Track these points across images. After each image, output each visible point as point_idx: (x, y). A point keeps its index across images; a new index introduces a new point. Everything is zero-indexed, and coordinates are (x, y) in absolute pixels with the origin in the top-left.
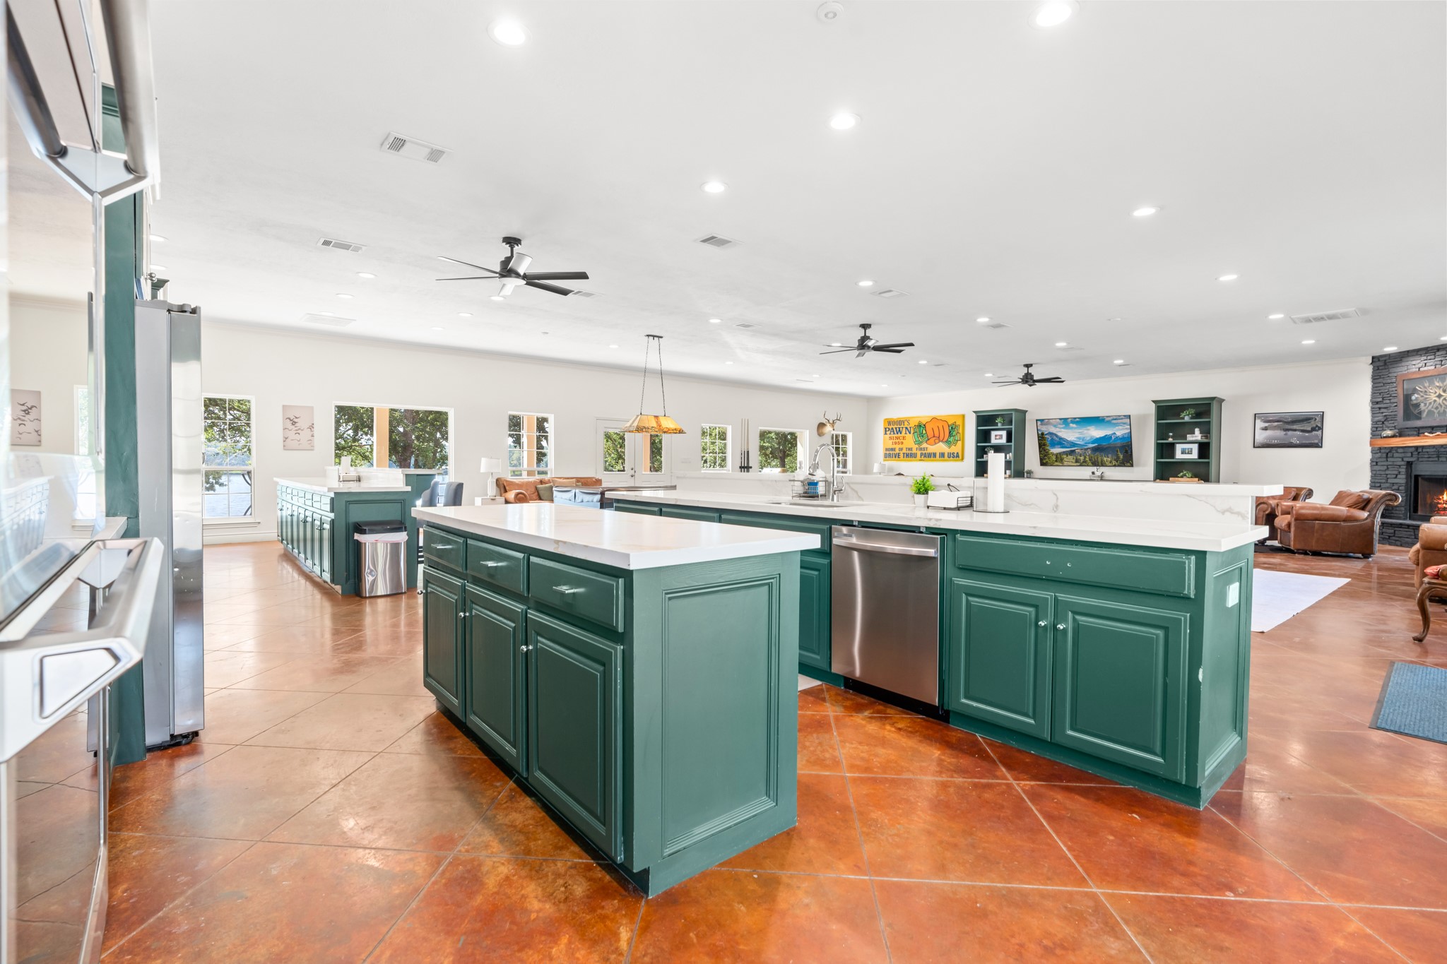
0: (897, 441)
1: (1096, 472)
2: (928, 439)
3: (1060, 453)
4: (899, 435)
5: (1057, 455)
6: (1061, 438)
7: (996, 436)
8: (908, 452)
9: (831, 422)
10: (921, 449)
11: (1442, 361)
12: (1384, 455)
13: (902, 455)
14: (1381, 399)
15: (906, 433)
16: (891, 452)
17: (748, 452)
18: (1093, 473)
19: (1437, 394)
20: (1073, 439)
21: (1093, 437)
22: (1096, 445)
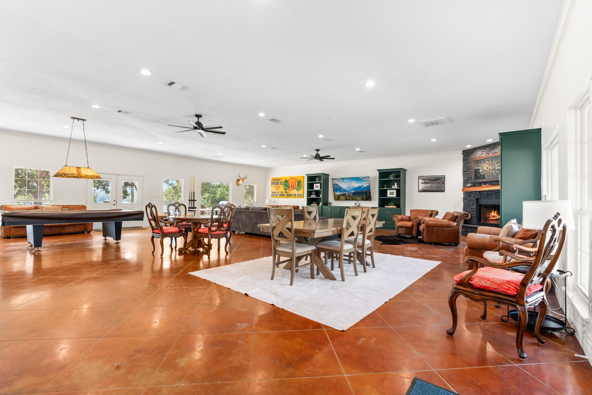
0: (277, 188)
1: (357, 203)
2: (289, 188)
4: (277, 186)
5: (339, 195)
6: (340, 187)
7: (316, 186)
8: (281, 194)
9: (242, 178)
10: (286, 192)
11: (488, 152)
12: (468, 195)
13: (278, 195)
14: (466, 170)
15: (280, 185)
16: (274, 194)
17: (194, 193)
18: (356, 204)
19: (487, 167)
20: (345, 188)
21: (354, 187)
22: (355, 191)
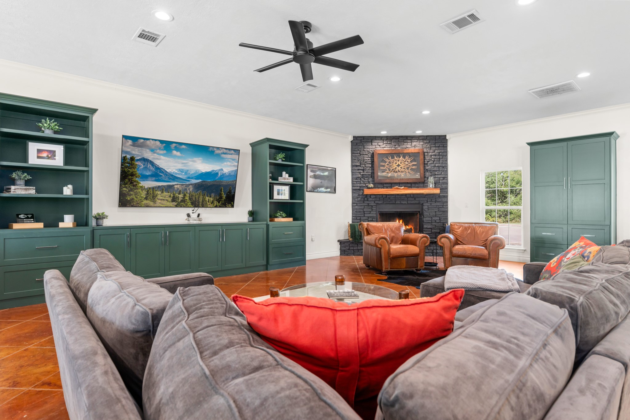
1: (191, 214)
3: (153, 188)
5: (148, 190)
6: (158, 169)
18: (189, 215)
19: (397, 164)
20: (174, 170)
21: (199, 170)
22: (200, 181)
